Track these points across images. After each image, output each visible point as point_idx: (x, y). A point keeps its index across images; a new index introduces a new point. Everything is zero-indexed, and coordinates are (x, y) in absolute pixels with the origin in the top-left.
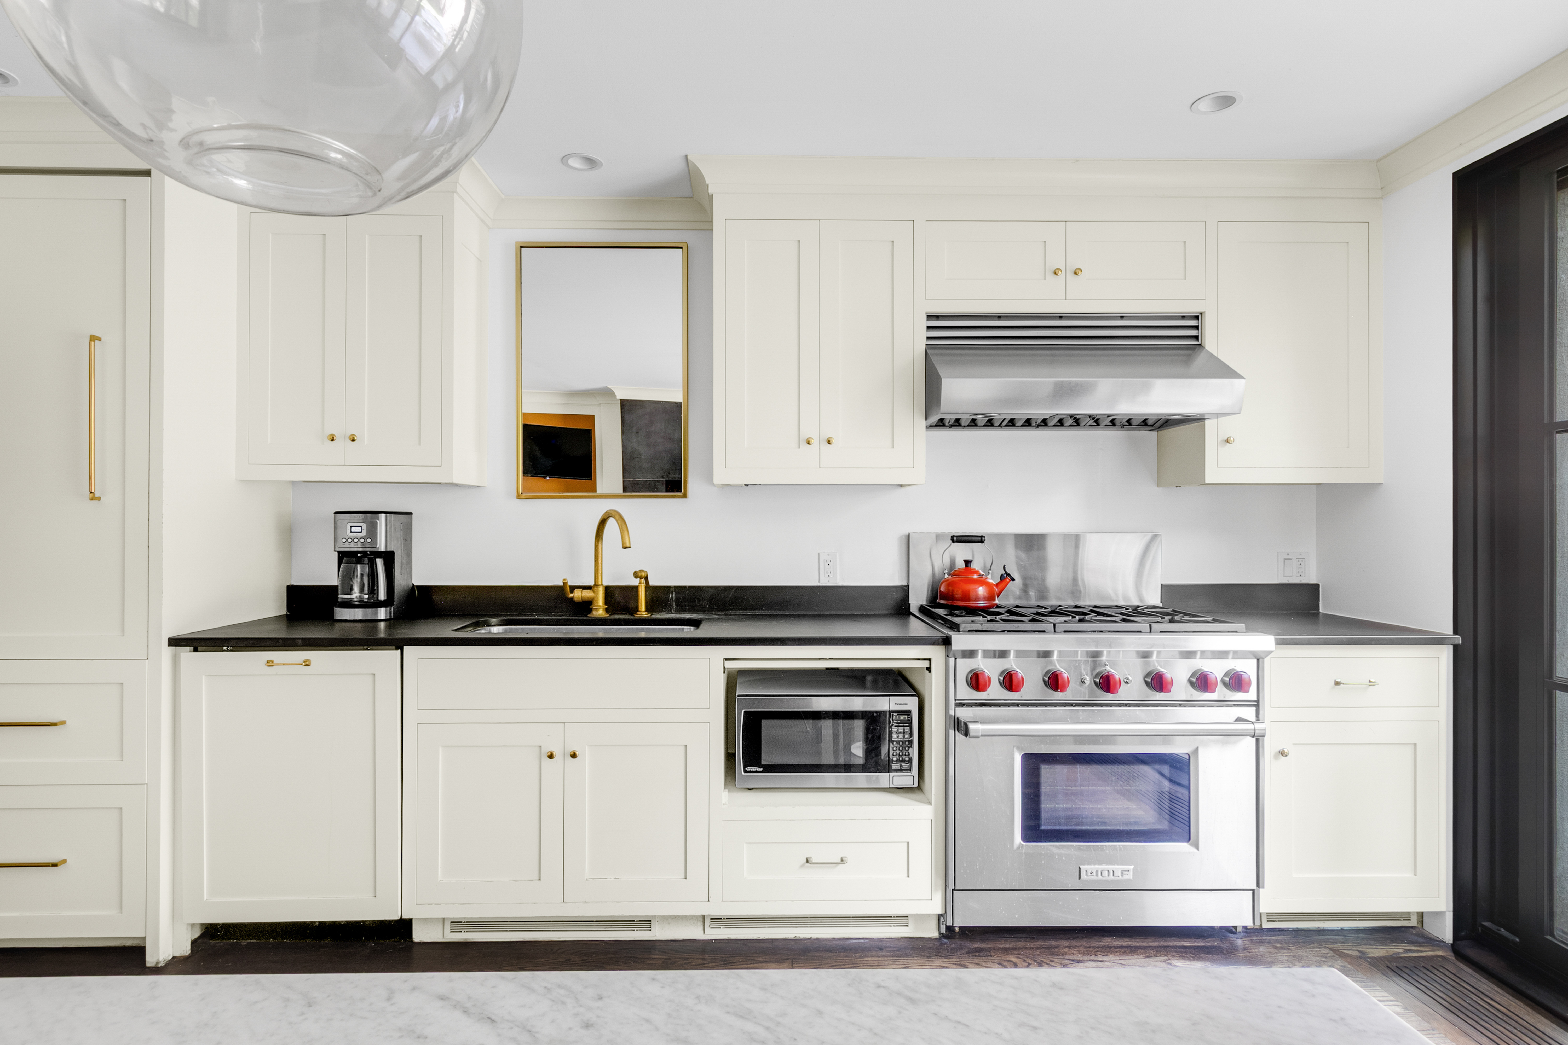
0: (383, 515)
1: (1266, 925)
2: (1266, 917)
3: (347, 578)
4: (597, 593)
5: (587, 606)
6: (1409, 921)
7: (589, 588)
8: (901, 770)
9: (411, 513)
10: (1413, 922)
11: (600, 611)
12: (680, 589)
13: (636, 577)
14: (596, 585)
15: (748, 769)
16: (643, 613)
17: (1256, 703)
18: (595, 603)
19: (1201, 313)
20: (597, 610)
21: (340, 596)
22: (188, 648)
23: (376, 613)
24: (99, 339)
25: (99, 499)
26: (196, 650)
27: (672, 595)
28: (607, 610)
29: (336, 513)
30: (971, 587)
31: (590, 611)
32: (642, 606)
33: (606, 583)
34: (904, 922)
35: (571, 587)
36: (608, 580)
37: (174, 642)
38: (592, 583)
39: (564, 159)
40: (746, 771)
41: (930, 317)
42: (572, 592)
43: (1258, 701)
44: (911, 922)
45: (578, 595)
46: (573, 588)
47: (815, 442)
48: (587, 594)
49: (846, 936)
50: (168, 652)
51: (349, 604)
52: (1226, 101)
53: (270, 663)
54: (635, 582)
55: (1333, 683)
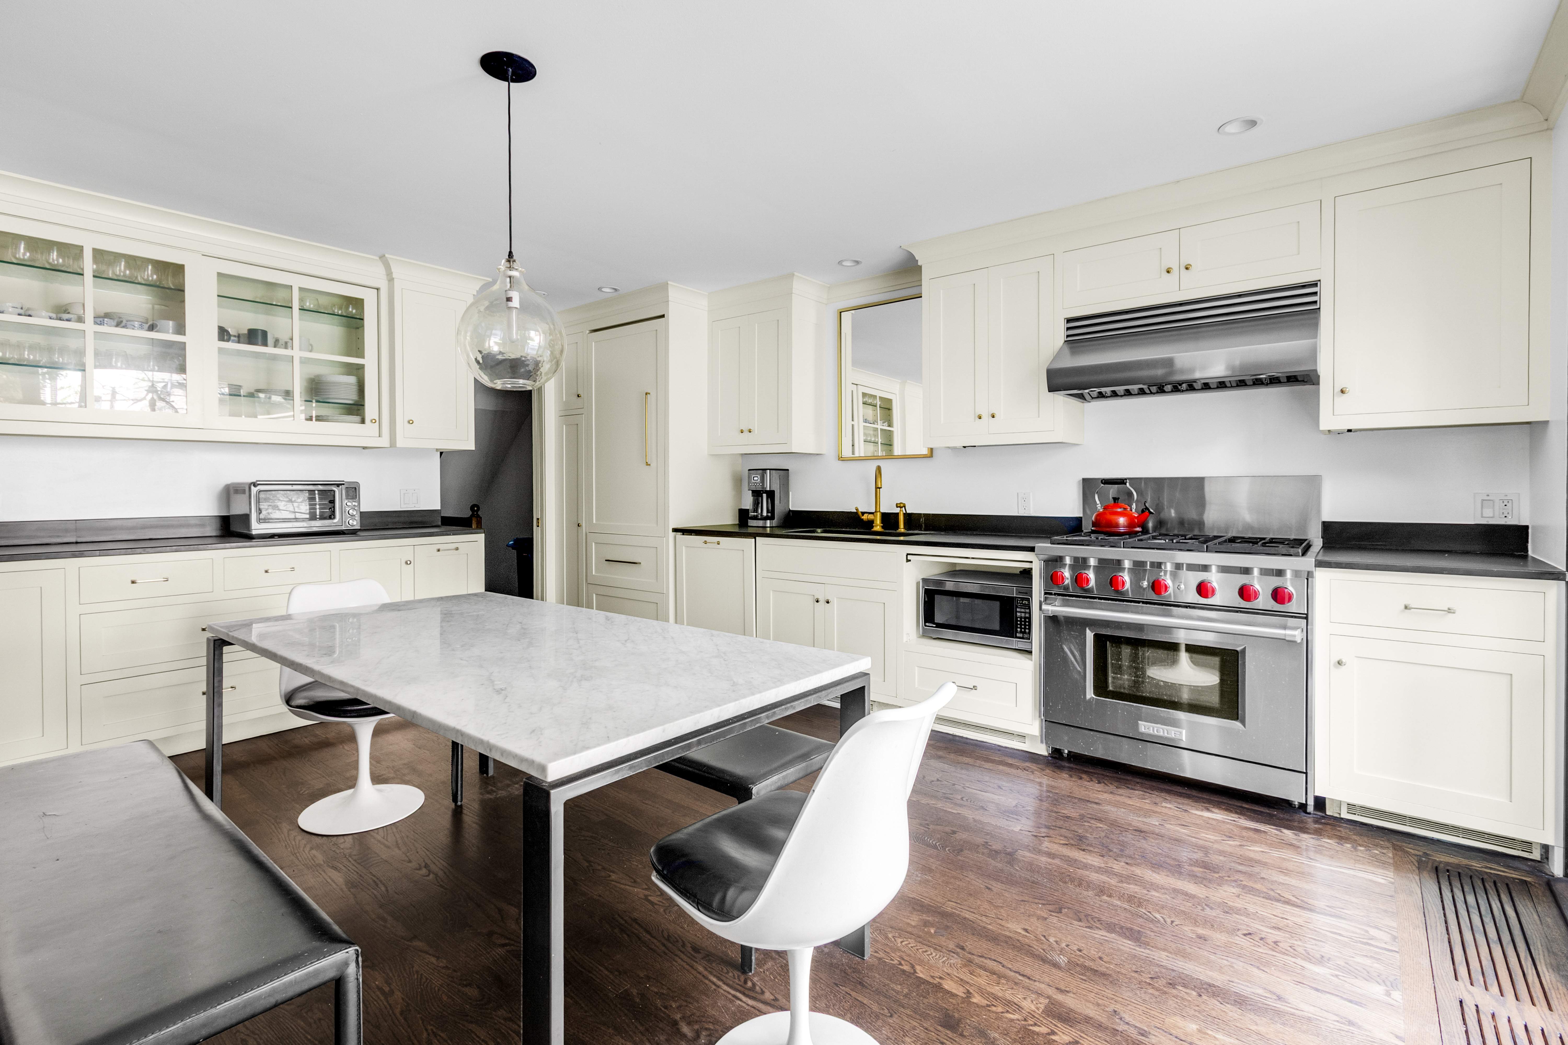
0: (768, 471)
1: (1345, 815)
2: (1346, 809)
3: (757, 504)
4: (876, 517)
5: (871, 523)
6: (1531, 854)
7: (872, 513)
8: (1023, 638)
9: (788, 470)
10: (1536, 855)
11: (878, 527)
12: (927, 516)
13: (897, 507)
14: (876, 512)
15: (927, 624)
16: (902, 529)
17: (1305, 616)
18: (875, 522)
19: (1320, 281)
20: (876, 526)
21: (750, 514)
22: (680, 533)
23: (766, 523)
24: (649, 394)
25: (650, 465)
26: (683, 534)
27: (922, 520)
28: (882, 527)
29: (749, 470)
30: (1113, 517)
31: (873, 527)
32: (902, 525)
33: (882, 511)
34: (1022, 739)
35: (862, 512)
36: (884, 509)
37: (675, 530)
38: (873, 511)
39: (840, 263)
40: (925, 626)
41: (1069, 321)
42: (863, 515)
43: (1307, 614)
44: (1027, 740)
45: (865, 517)
46: (863, 513)
47: (984, 417)
48: (871, 517)
49: (985, 740)
50: (672, 534)
51: (755, 518)
52: (1253, 123)
53: (705, 542)
54: (897, 510)
55: (1403, 607)
